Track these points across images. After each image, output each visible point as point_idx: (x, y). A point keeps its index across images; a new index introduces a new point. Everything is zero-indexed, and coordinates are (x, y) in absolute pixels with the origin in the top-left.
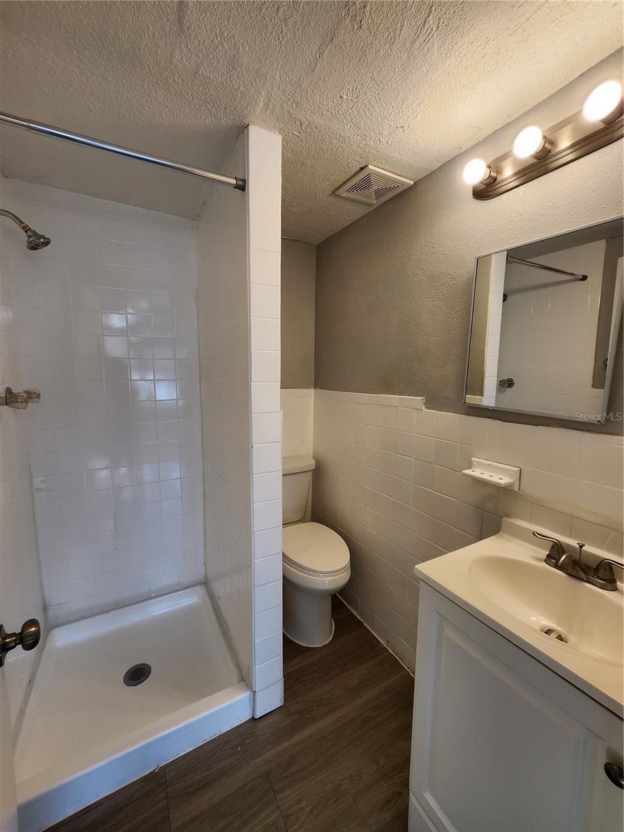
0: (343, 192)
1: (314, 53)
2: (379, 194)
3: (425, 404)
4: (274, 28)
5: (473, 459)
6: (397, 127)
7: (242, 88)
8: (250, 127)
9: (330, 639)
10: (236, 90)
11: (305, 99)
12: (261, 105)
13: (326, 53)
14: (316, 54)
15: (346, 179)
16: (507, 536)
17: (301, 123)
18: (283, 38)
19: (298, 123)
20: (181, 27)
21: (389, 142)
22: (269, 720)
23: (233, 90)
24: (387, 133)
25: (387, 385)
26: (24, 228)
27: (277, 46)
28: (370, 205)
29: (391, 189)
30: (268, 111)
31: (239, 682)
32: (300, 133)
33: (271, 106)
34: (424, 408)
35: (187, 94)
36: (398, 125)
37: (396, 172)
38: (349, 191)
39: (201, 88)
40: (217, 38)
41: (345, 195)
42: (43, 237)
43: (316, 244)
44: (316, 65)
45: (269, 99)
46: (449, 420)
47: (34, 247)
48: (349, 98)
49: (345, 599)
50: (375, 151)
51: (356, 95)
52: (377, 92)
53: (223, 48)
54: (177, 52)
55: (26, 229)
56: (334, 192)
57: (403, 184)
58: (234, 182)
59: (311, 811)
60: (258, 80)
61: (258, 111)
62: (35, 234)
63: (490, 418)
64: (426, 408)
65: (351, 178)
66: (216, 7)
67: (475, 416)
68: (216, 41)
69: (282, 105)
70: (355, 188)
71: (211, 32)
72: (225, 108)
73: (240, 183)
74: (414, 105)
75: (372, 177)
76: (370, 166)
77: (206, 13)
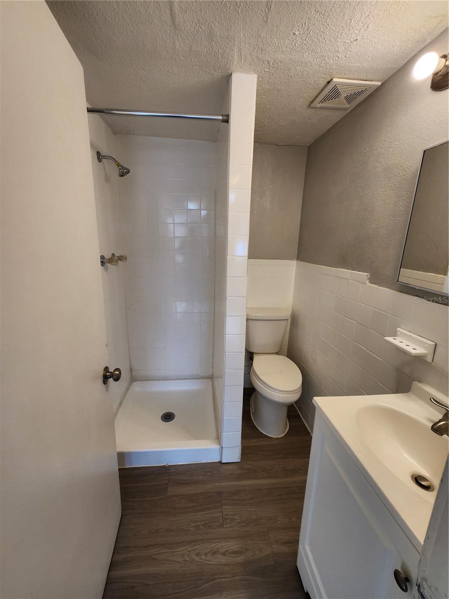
0: (317, 104)
1: (263, 10)
2: (349, 99)
3: (369, 279)
4: (231, 4)
5: (398, 329)
6: (351, 42)
7: (220, 51)
8: (232, 75)
9: (283, 435)
10: (217, 53)
11: (266, 45)
12: (236, 58)
13: (272, 6)
14: (265, 10)
15: (317, 93)
16: (413, 397)
17: (268, 63)
18: (239, 7)
19: (266, 63)
20: (175, 26)
21: (347, 56)
22: (230, 467)
23: (215, 54)
24: (343, 48)
25: (344, 262)
26: (117, 165)
27: (236, 15)
28: (346, 109)
29: (359, 93)
30: (242, 61)
31: (216, 439)
32: (269, 69)
33: (243, 56)
34: (368, 282)
35: (189, 65)
36: (352, 40)
37: (362, 77)
38: (322, 102)
39: (196, 59)
40: (197, 25)
41: (319, 105)
42: (126, 169)
43: (308, 145)
44: (267, 18)
45: (241, 53)
46: (385, 294)
47: (122, 175)
48: (301, 32)
49: (302, 414)
50: (336, 67)
51: (306, 29)
52: (324, 20)
53: (202, 29)
54: (177, 42)
55: (118, 165)
56: (310, 105)
57: (370, 86)
58: (221, 118)
59: (239, 522)
60: (229, 43)
61: (236, 63)
62: (123, 167)
63: (418, 296)
64: (370, 282)
65: (321, 92)
66: (191, 6)
67: (406, 293)
68: (197, 27)
69: (251, 54)
70: (327, 98)
71: (192, 22)
72: (214, 67)
73: (225, 118)
74: (363, 19)
75: (339, 87)
76: (335, 80)
77: (187, 13)
